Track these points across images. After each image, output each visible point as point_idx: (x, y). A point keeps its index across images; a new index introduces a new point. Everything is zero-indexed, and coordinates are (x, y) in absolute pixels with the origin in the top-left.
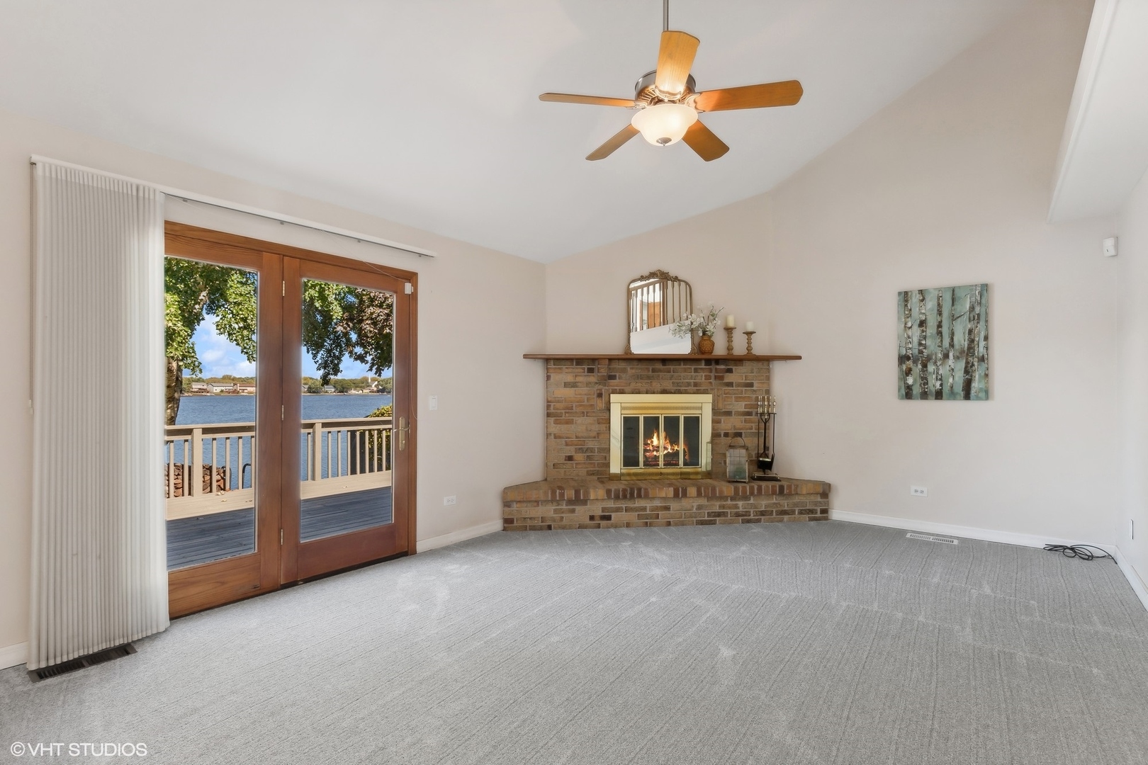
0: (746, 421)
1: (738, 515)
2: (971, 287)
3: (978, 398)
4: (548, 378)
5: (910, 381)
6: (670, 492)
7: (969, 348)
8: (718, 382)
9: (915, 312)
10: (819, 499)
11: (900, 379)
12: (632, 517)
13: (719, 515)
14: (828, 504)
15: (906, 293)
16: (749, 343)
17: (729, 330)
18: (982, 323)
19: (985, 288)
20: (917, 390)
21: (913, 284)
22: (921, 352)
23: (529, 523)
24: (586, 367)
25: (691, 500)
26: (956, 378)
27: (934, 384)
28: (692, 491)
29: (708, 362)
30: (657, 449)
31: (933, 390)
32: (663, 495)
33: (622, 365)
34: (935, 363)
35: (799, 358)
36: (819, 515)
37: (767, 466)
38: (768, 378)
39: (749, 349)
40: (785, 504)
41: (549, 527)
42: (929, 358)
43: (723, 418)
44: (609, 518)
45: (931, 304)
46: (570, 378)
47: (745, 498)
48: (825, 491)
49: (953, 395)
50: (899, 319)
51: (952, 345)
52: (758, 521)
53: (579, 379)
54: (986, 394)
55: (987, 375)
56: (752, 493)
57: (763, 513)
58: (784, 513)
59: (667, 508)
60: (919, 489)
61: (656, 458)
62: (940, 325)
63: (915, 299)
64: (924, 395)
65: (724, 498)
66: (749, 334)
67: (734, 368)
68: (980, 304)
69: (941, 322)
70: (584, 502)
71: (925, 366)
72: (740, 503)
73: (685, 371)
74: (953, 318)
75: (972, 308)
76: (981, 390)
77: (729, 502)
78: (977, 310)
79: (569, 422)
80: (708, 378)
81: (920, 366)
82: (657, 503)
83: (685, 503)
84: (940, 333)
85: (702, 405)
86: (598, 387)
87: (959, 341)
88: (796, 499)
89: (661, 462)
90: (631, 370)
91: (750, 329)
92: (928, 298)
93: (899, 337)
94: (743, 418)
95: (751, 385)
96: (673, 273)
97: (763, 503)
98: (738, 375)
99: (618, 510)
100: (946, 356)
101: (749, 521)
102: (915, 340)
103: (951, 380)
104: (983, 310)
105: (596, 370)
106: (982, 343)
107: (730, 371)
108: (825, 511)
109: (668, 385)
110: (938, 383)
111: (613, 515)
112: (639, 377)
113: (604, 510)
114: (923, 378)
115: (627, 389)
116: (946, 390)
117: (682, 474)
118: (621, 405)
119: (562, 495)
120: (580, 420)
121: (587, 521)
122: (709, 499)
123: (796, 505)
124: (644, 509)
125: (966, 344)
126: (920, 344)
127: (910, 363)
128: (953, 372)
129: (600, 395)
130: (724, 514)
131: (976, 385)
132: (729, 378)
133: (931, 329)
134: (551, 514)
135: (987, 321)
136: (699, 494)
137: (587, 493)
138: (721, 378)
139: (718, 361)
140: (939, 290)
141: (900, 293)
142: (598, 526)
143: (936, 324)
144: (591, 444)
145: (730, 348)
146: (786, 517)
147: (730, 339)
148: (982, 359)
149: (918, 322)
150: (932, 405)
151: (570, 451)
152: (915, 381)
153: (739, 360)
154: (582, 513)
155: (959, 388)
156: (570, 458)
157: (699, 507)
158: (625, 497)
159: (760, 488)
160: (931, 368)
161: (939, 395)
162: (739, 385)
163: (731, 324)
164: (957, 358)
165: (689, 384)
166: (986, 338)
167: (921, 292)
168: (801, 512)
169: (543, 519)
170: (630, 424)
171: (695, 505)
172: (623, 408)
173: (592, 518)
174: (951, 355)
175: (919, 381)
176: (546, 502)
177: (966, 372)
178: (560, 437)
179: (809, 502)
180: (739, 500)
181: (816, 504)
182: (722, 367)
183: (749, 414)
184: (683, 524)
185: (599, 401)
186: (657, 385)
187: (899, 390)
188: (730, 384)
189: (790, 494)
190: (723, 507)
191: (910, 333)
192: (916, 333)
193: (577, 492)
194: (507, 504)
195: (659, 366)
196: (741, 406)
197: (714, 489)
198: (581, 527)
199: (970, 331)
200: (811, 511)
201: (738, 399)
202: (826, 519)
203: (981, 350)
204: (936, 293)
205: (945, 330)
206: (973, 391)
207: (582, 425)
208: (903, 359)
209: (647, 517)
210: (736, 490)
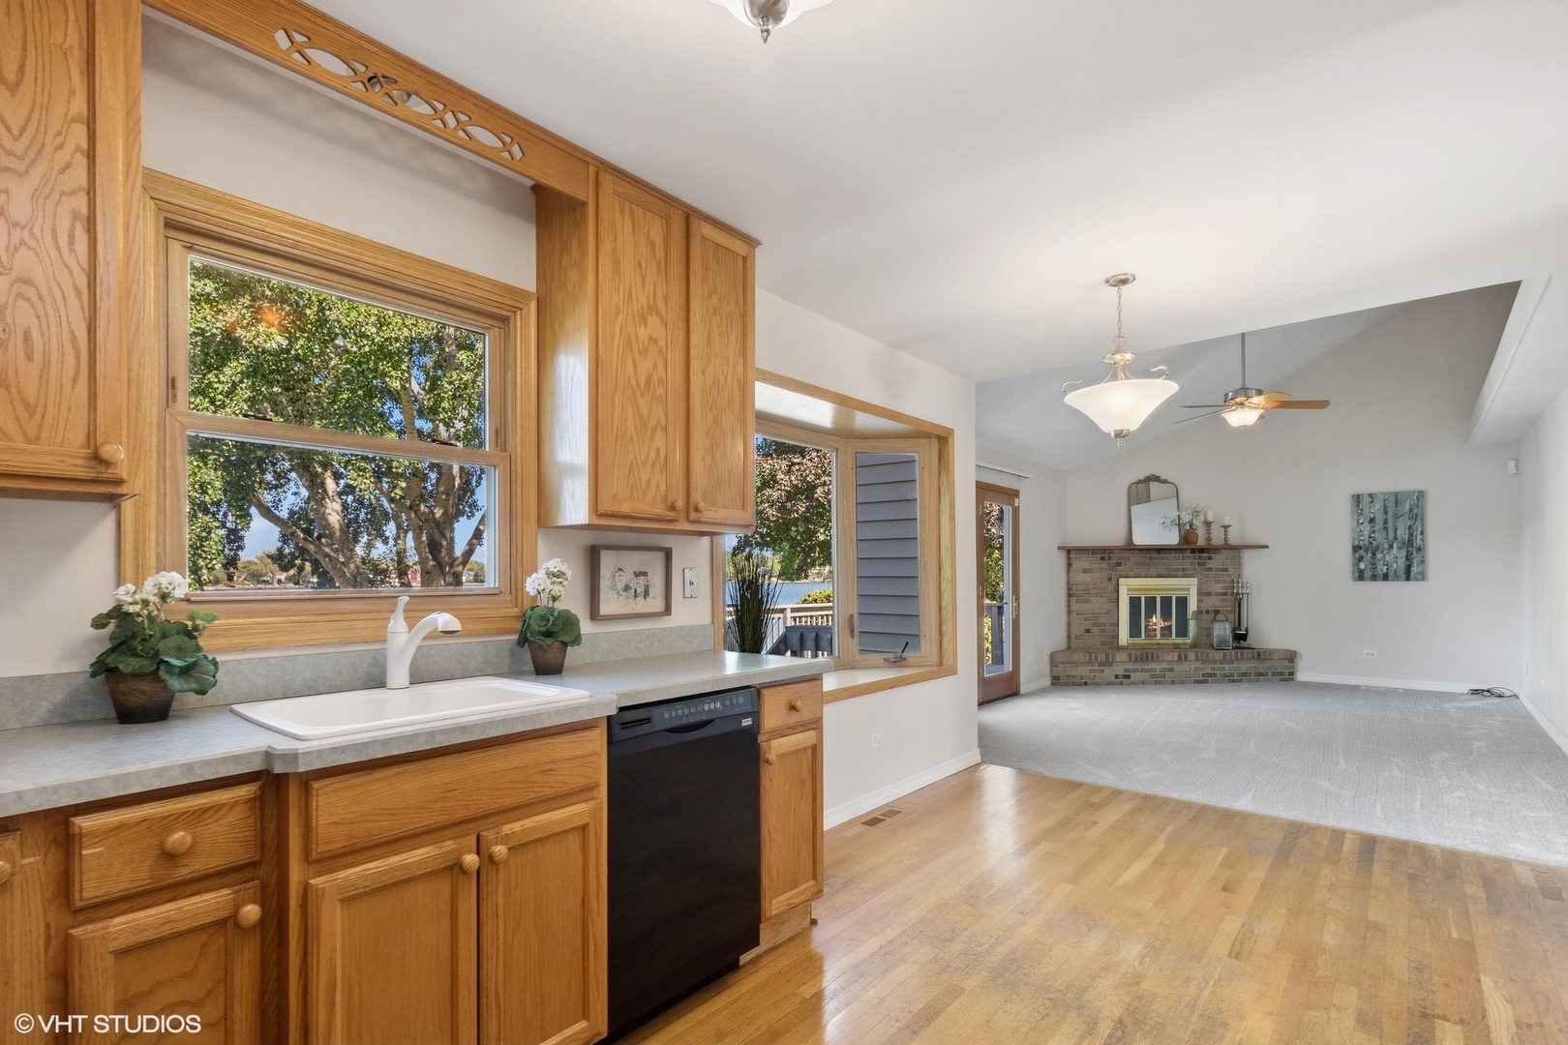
0: (1223, 600)
1: (1225, 676)
2: (1410, 493)
3: (1417, 580)
4: (1069, 565)
5: (1362, 566)
6: (1175, 657)
7: (1409, 541)
8: (1201, 567)
9: (1366, 511)
10: (1287, 664)
11: (1354, 565)
12: (1145, 676)
13: (1211, 675)
14: (1293, 667)
15: (1358, 496)
16: (1226, 534)
17: (1208, 524)
18: (1419, 521)
19: (1421, 494)
20: (1368, 574)
21: (1364, 488)
22: (1371, 543)
23: (1071, 680)
24: (1099, 556)
25: (1190, 663)
26: (1399, 564)
27: (1382, 569)
28: (1192, 656)
29: (1193, 551)
30: (1155, 624)
31: (1381, 573)
32: (1170, 659)
33: (1126, 554)
34: (1382, 552)
35: (1267, 547)
36: (1287, 677)
37: (1244, 637)
38: (1240, 564)
39: (1226, 539)
40: (1261, 668)
41: (1086, 683)
42: (1377, 548)
43: (1205, 598)
44: (1129, 677)
45: (1378, 506)
46: (1087, 565)
47: (1232, 662)
48: (1291, 657)
49: (1397, 578)
50: (1353, 516)
51: (1395, 538)
52: (1241, 681)
53: (1096, 566)
54: (1423, 577)
55: (1423, 562)
56: (1236, 658)
57: (1244, 675)
58: (1260, 674)
59: (1172, 670)
60: (1370, 652)
61: (1155, 630)
62: (1386, 523)
63: (1366, 500)
64: (1374, 578)
65: (1214, 662)
66: (1226, 527)
67: (1213, 556)
68: (1417, 506)
69: (1386, 520)
70: (1110, 664)
71: (1374, 554)
72: (1227, 666)
73: (1175, 558)
74: (1397, 517)
75: (1411, 510)
76: (1418, 573)
77: (1218, 665)
78: (1415, 511)
79: (1087, 601)
80: (1192, 564)
81: (1370, 555)
82: (1165, 665)
83: (1185, 666)
84: (1386, 528)
85: (1188, 587)
86: (1107, 572)
87: (1401, 535)
88: (1269, 663)
89: (1158, 633)
90: (1134, 558)
91: (1226, 523)
92: (1376, 501)
93: (1353, 531)
94: (1220, 597)
95: (1226, 570)
96: (1163, 477)
97: (1244, 666)
98: (1217, 561)
99: (1136, 670)
100: (1391, 547)
101: (1233, 681)
102: (1366, 533)
103: (1395, 565)
104: (1420, 510)
105: (1107, 559)
106: (1419, 537)
107: (1210, 558)
108: (1291, 674)
109: (1161, 570)
110: (1386, 567)
111: (1132, 674)
112: (1140, 564)
113: (1125, 671)
114: (1372, 564)
115: (1131, 574)
116: (1391, 573)
117: (1174, 644)
118: (1127, 587)
119: (1096, 658)
120: (1095, 600)
121: (1113, 679)
122: (1204, 662)
123: (1269, 668)
124: (1155, 670)
125: (1407, 537)
126: (1370, 537)
127: (1362, 552)
128: (1396, 558)
129: (1110, 579)
130: (1215, 675)
131: (1414, 569)
132: (1211, 564)
133: (1379, 525)
134: (1087, 673)
135: (1422, 520)
136: (1197, 659)
137: (1114, 657)
138: (1204, 564)
139: (1201, 551)
140: (1386, 494)
141: (1353, 496)
142: (1121, 683)
143: (1383, 521)
144: (1103, 620)
145: (1209, 539)
146: (1262, 678)
147: (1209, 531)
148: (1419, 549)
149: (1368, 519)
150: (1380, 585)
151: (1088, 625)
152: (1366, 566)
153: (1217, 550)
154: (1109, 673)
155: (1402, 572)
156: (1088, 631)
157: (1196, 669)
158: (1142, 660)
159: (1242, 654)
160: (1379, 556)
161: (1386, 577)
162: (1217, 570)
163: (1210, 519)
164: (1399, 548)
165: (1178, 570)
166: (1422, 533)
167: (1370, 495)
168: (1273, 675)
169: (1081, 677)
170: (1134, 603)
171: (1193, 667)
172: (1129, 590)
173: (1117, 677)
174: (1395, 545)
175: (1370, 566)
176: (1083, 663)
177: (1407, 559)
178: (1080, 614)
179: (1279, 666)
180: (1226, 663)
181: (1285, 667)
182: (1206, 555)
183: (1225, 594)
184: (1183, 682)
185: (1109, 584)
186: (1153, 571)
187: (1353, 574)
188: (1210, 569)
189: (1265, 659)
190: (1214, 669)
191: (1362, 527)
192: (1366, 528)
193: (1107, 656)
194: (1053, 663)
195: (1155, 555)
196: (1218, 588)
197: (1208, 655)
198: (1109, 684)
199: (1410, 527)
200: (1281, 674)
201: (1216, 582)
202: (1292, 680)
203: (1418, 542)
204: (1383, 497)
205: (1390, 526)
206: (1412, 574)
207: (1097, 604)
208: (1356, 549)
209: (1157, 676)
210: (1225, 655)
